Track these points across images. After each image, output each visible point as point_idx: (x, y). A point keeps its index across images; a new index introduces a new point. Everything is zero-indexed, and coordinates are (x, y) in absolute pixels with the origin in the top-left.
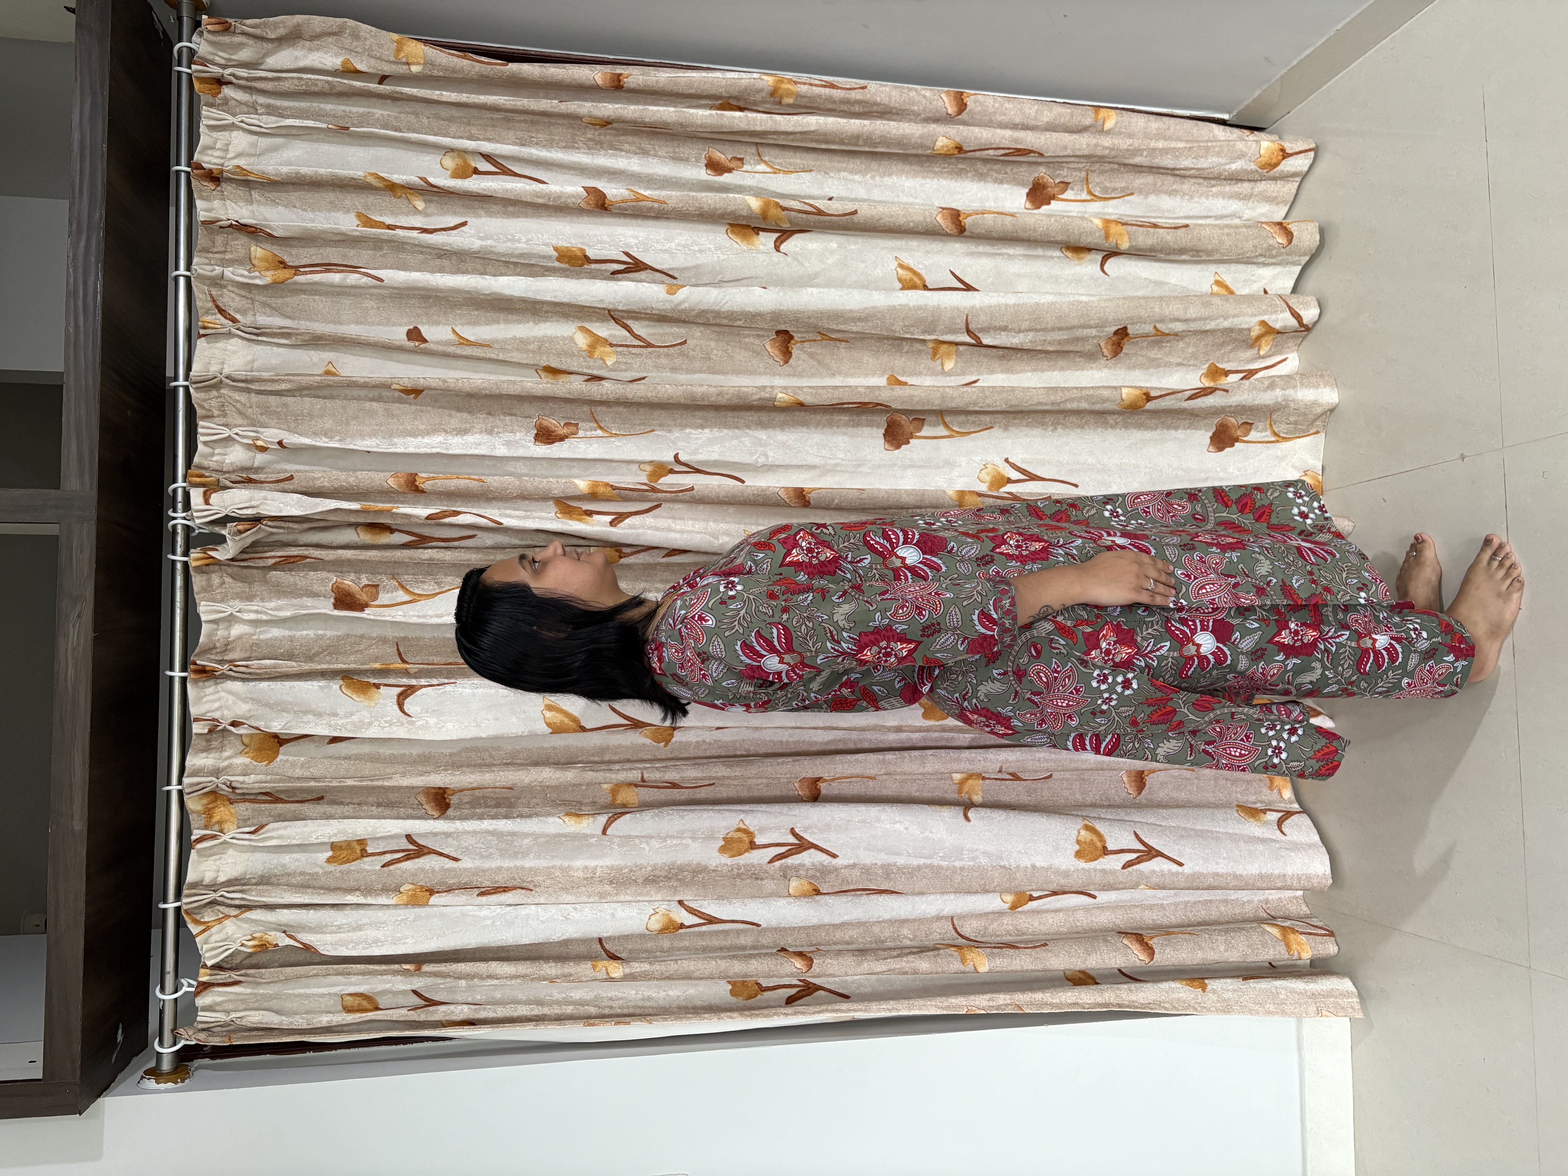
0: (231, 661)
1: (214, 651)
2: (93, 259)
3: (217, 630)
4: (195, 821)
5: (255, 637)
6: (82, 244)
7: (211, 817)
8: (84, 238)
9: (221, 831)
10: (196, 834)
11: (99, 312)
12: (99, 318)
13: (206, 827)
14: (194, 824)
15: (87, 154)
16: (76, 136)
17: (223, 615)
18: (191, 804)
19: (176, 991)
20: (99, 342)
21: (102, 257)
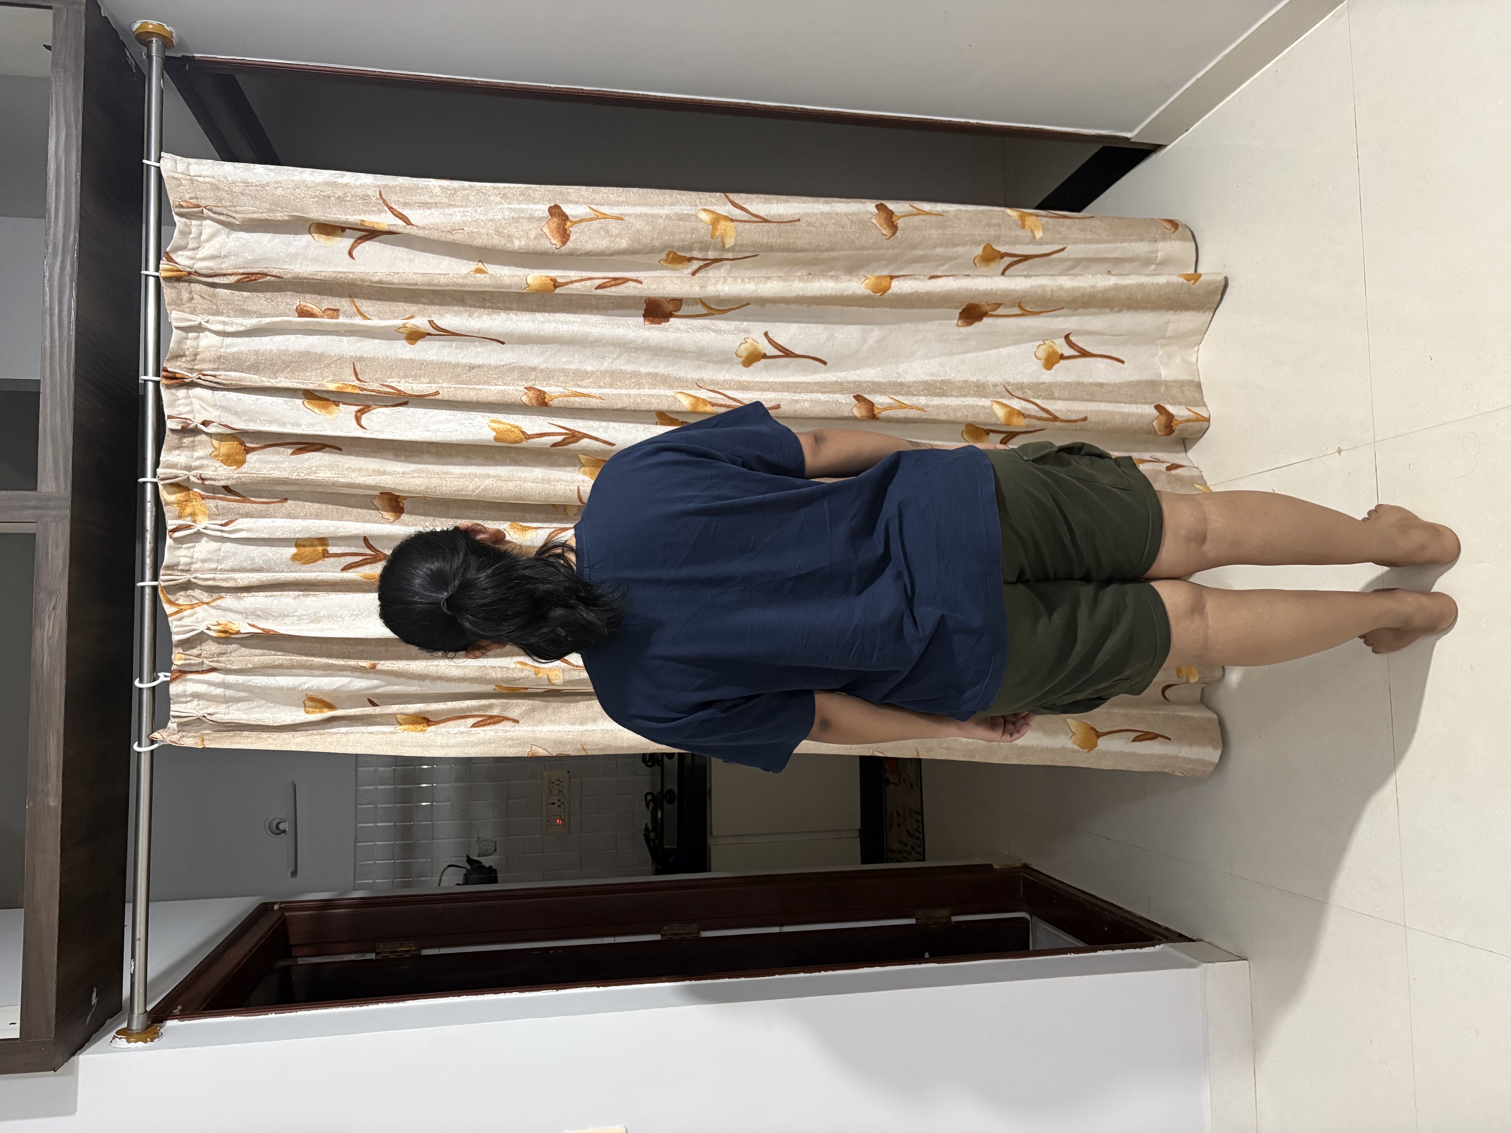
0: (201, 370)
1: (184, 359)
2: (67, 279)
3: (187, 338)
4: (169, 512)
5: (222, 350)
6: (58, 265)
7: (184, 509)
8: (59, 259)
9: (195, 522)
10: (171, 524)
11: (73, 327)
12: (73, 333)
13: (180, 517)
14: (167, 516)
15: (63, 182)
16: (52, 166)
17: (192, 323)
18: (166, 496)
19: (154, 680)
20: (73, 354)
21: (76, 276)
